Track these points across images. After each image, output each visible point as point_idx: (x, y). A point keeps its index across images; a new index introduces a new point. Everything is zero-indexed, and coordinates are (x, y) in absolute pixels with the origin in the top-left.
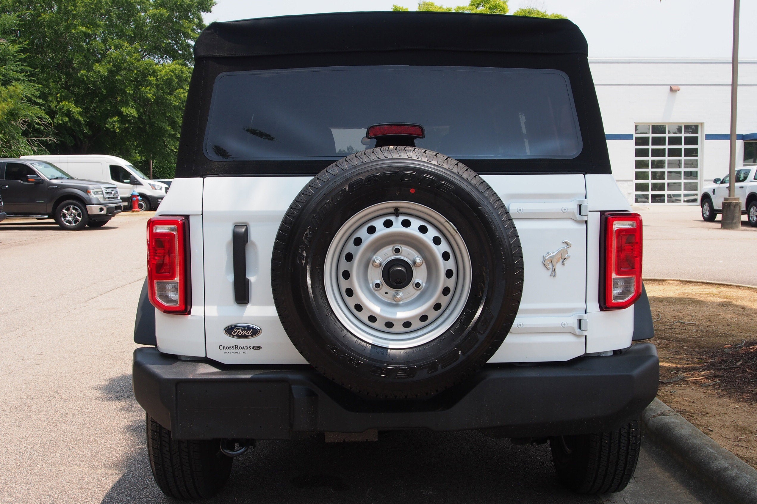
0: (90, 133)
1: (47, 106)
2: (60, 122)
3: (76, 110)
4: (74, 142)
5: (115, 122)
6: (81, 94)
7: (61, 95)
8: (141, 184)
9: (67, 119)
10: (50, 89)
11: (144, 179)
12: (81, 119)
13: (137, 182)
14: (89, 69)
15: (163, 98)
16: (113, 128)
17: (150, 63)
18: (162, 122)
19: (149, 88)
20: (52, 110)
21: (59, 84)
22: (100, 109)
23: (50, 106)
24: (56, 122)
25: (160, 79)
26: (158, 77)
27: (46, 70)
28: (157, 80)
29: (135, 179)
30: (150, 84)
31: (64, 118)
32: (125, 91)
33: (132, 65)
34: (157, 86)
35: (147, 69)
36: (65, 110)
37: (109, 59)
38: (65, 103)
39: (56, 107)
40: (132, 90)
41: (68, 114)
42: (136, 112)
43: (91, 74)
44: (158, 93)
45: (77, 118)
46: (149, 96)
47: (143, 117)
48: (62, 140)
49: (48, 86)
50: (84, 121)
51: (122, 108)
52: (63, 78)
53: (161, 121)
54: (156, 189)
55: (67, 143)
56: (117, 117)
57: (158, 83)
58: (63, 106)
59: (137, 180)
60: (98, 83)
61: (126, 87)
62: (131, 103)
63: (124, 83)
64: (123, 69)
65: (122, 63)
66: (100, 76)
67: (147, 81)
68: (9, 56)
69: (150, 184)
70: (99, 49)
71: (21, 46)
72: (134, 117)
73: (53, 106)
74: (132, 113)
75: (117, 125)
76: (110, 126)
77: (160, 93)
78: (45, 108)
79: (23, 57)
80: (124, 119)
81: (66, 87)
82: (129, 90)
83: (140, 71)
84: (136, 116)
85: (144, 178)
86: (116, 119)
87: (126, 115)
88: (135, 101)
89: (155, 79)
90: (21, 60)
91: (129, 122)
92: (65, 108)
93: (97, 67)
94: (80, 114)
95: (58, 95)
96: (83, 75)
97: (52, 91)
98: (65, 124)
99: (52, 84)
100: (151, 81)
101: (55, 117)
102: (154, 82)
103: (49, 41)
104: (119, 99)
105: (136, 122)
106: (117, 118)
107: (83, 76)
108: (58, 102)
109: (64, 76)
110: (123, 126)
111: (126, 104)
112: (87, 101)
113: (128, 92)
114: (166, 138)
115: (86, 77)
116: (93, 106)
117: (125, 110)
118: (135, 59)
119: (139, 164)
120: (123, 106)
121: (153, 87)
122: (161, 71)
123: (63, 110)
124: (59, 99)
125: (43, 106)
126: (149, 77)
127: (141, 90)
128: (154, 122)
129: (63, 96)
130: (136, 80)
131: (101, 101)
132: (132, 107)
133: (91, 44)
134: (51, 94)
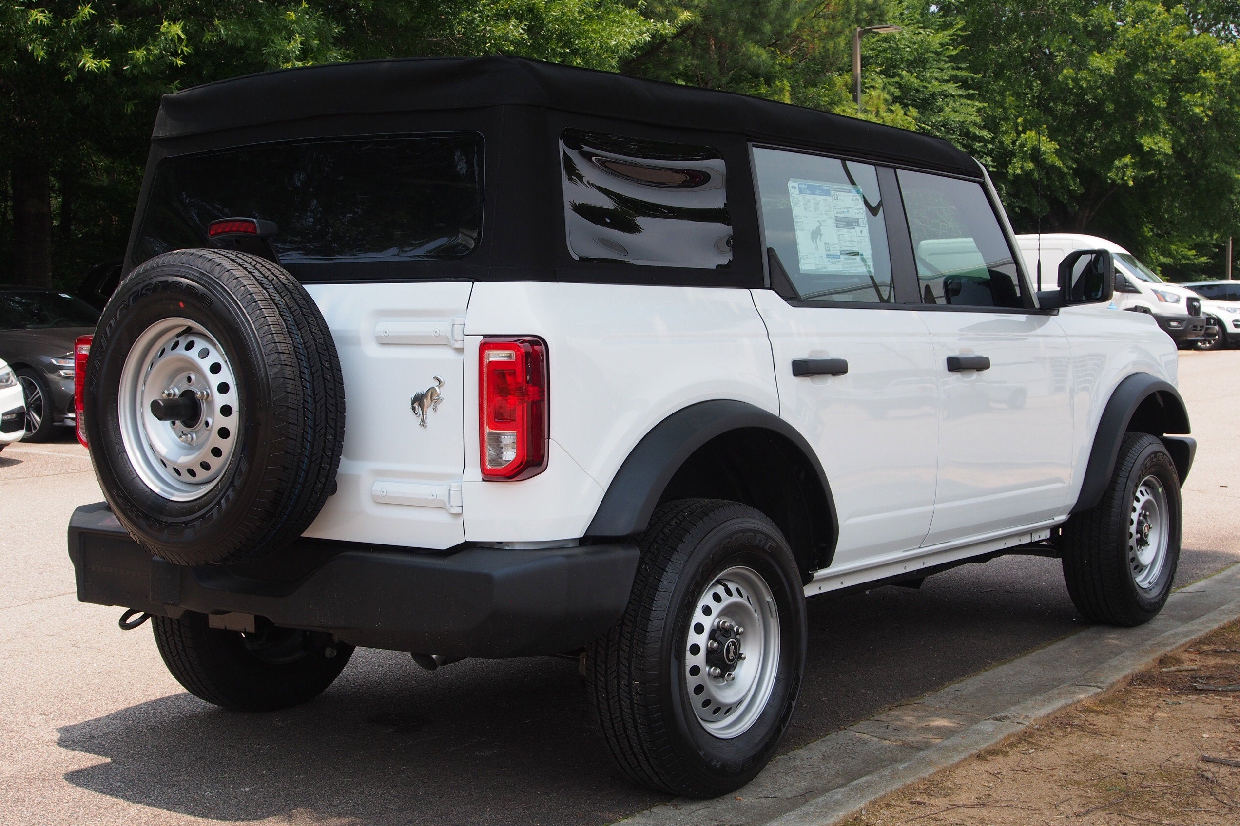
0: (1082, 191)
1: (999, 142)
2: (1019, 171)
3: (1048, 146)
4: (1049, 210)
5: (1126, 166)
6: (1068, 115)
7: (1025, 120)
8: (1136, 291)
9: (1030, 166)
10: (1005, 110)
11: (1146, 280)
12: (1059, 163)
13: (1129, 286)
14: (1080, 64)
15: (1232, 113)
16: (1123, 179)
17: (1205, 42)
18: (1227, 163)
19: (1199, 94)
20: (1005, 149)
21: (1028, 98)
22: (1100, 143)
23: (1002, 143)
24: (1012, 172)
25: (1225, 74)
26: (1222, 71)
27: (1006, 73)
28: (1220, 76)
29: (1126, 281)
30: (1203, 86)
31: (1025, 164)
32: (1151, 103)
33: (1172, 48)
34: (1220, 89)
35: (1199, 55)
36: (1029, 149)
37: (1122, 42)
38: (1031, 134)
39: (1014, 143)
40: (1164, 99)
41: (1036, 155)
42: (1170, 145)
43: (1083, 74)
44: (1218, 103)
45: (1052, 161)
46: (1197, 110)
47: (1188, 153)
48: (1024, 205)
49: (1001, 105)
50: (1067, 167)
51: (1142, 138)
52: (1036, 87)
53: (1223, 160)
54: (1166, 301)
55: (1035, 211)
56: (1129, 156)
57: (1222, 82)
58: (1026, 140)
59: (1129, 283)
60: (1099, 90)
61: (1153, 94)
62: (1164, 126)
63: (1150, 87)
64: (1153, 59)
65: (1151, 47)
66: (1102, 76)
67: (1197, 80)
68: (929, 54)
69: (1155, 292)
70: (1105, 23)
71: (951, 32)
72: (1166, 155)
73: (1007, 141)
74: (1160, 147)
75: (1130, 172)
76: (1117, 174)
77: (1224, 104)
78: (994, 147)
79: (954, 53)
80: (1145, 159)
81: (1041, 104)
82: (1159, 102)
83: (1186, 61)
84: (1170, 152)
85: (1146, 277)
86: (1127, 160)
87: (1148, 151)
88: (1172, 122)
89: (1213, 74)
90: (952, 59)
91: (1158, 165)
92: (1029, 145)
93: (1097, 61)
94: (1058, 153)
95: (1020, 120)
96: (1066, 78)
97: (1009, 112)
98: (1028, 174)
99: (1009, 100)
100: (1205, 79)
101: (1011, 163)
102: (1213, 81)
103: (1012, 18)
104: (1141, 119)
105: (1172, 164)
106: (1131, 158)
107: (1067, 80)
108: (1019, 133)
109: (1039, 82)
110: (1143, 174)
111: (1152, 128)
112: (1080, 128)
113: (1156, 104)
114: (1235, 195)
115: (1072, 81)
116: (1091, 137)
117: (1147, 142)
118: (1178, 37)
119: (1213, 249)
120: (1145, 134)
121: (1211, 92)
122: (1229, 57)
123: (1025, 149)
124: (1020, 128)
125: (990, 142)
126: (1202, 71)
127: (1184, 99)
128: (1210, 164)
129: (1029, 121)
130: (1176, 78)
131: (1107, 125)
132: (1165, 134)
133: (1092, 15)
134: (1006, 119)
